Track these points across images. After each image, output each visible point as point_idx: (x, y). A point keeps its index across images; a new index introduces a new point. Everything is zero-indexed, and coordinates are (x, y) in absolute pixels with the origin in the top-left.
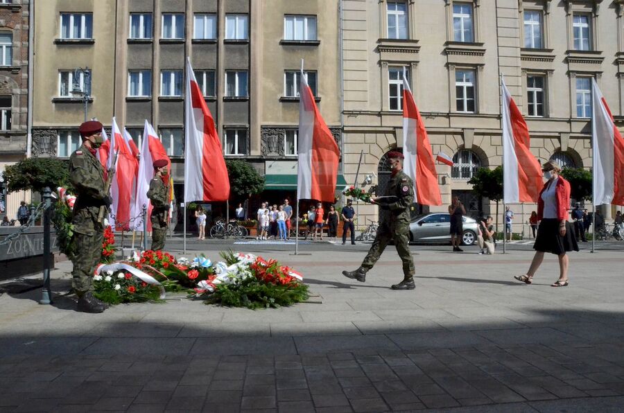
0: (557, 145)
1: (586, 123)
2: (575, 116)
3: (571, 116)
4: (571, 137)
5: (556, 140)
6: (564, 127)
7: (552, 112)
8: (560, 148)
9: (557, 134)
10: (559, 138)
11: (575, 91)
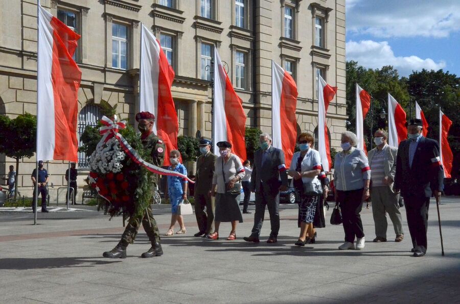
0: (90, 96)
1: (121, 75)
2: (110, 65)
3: (106, 65)
4: (106, 89)
5: (89, 90)
6: (98, 77)
7: (86, 58)
8: (93, 100)
9: (90, 84)
10: (92, 88)
11: (111, 37)
